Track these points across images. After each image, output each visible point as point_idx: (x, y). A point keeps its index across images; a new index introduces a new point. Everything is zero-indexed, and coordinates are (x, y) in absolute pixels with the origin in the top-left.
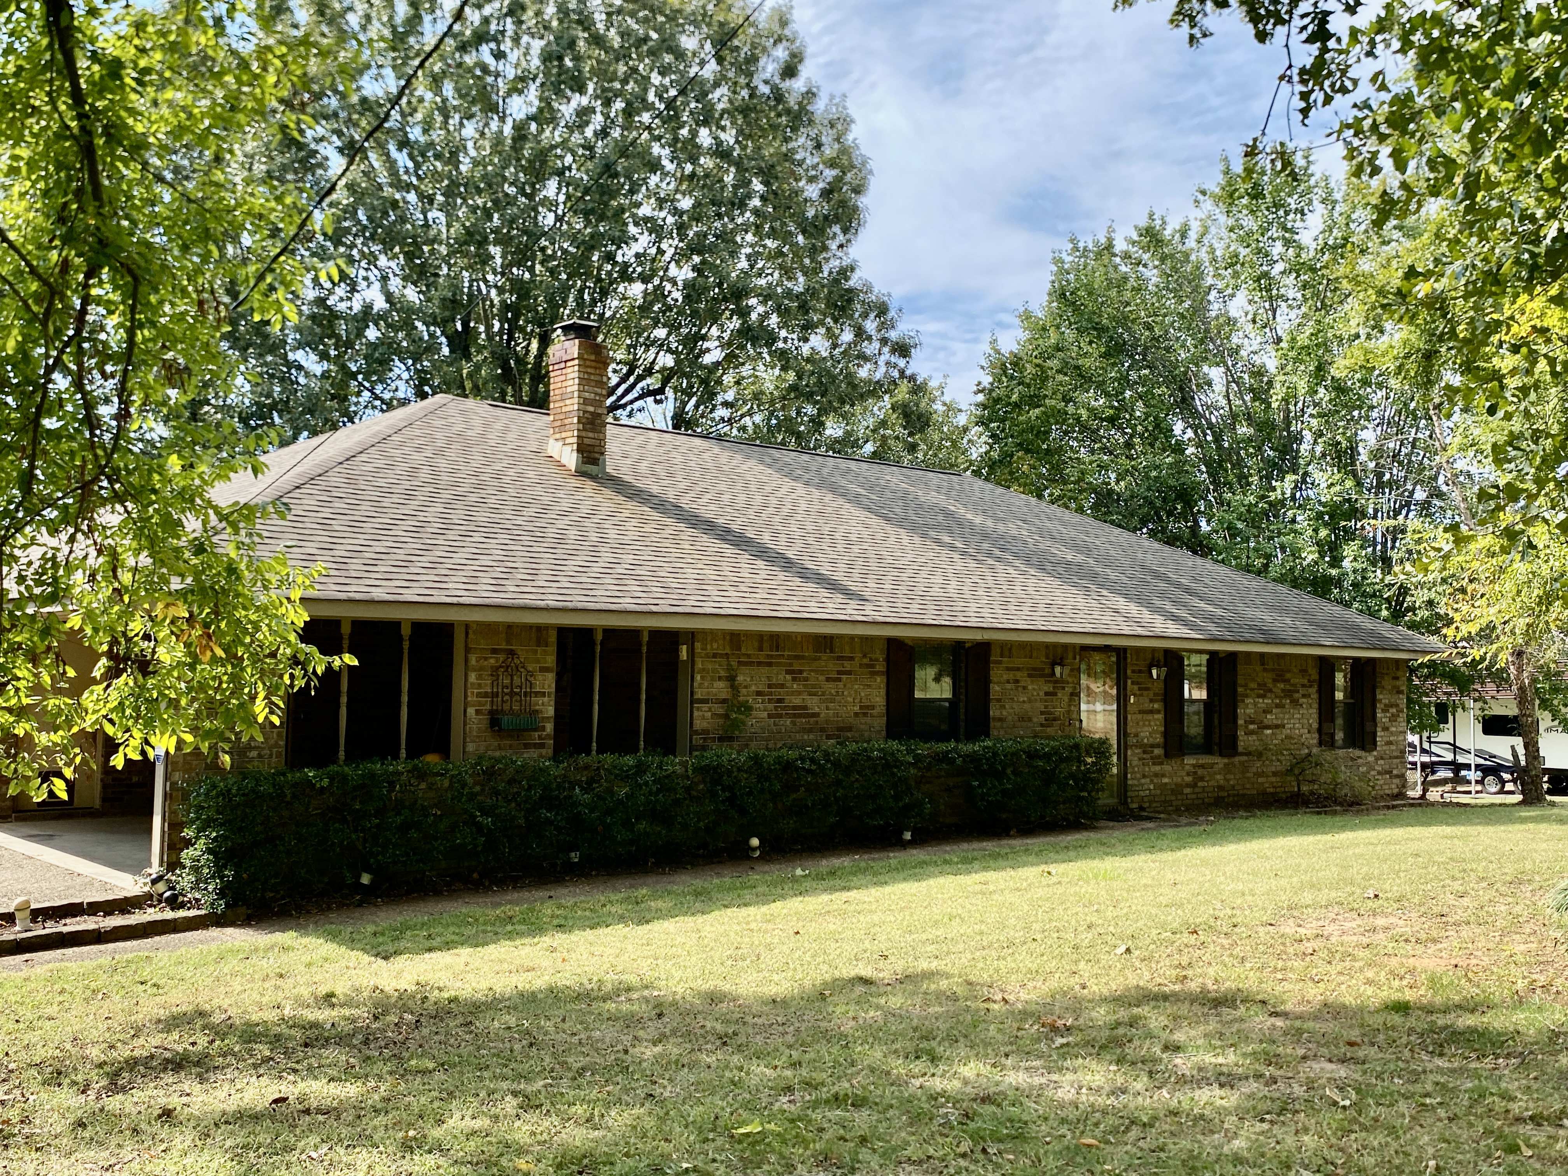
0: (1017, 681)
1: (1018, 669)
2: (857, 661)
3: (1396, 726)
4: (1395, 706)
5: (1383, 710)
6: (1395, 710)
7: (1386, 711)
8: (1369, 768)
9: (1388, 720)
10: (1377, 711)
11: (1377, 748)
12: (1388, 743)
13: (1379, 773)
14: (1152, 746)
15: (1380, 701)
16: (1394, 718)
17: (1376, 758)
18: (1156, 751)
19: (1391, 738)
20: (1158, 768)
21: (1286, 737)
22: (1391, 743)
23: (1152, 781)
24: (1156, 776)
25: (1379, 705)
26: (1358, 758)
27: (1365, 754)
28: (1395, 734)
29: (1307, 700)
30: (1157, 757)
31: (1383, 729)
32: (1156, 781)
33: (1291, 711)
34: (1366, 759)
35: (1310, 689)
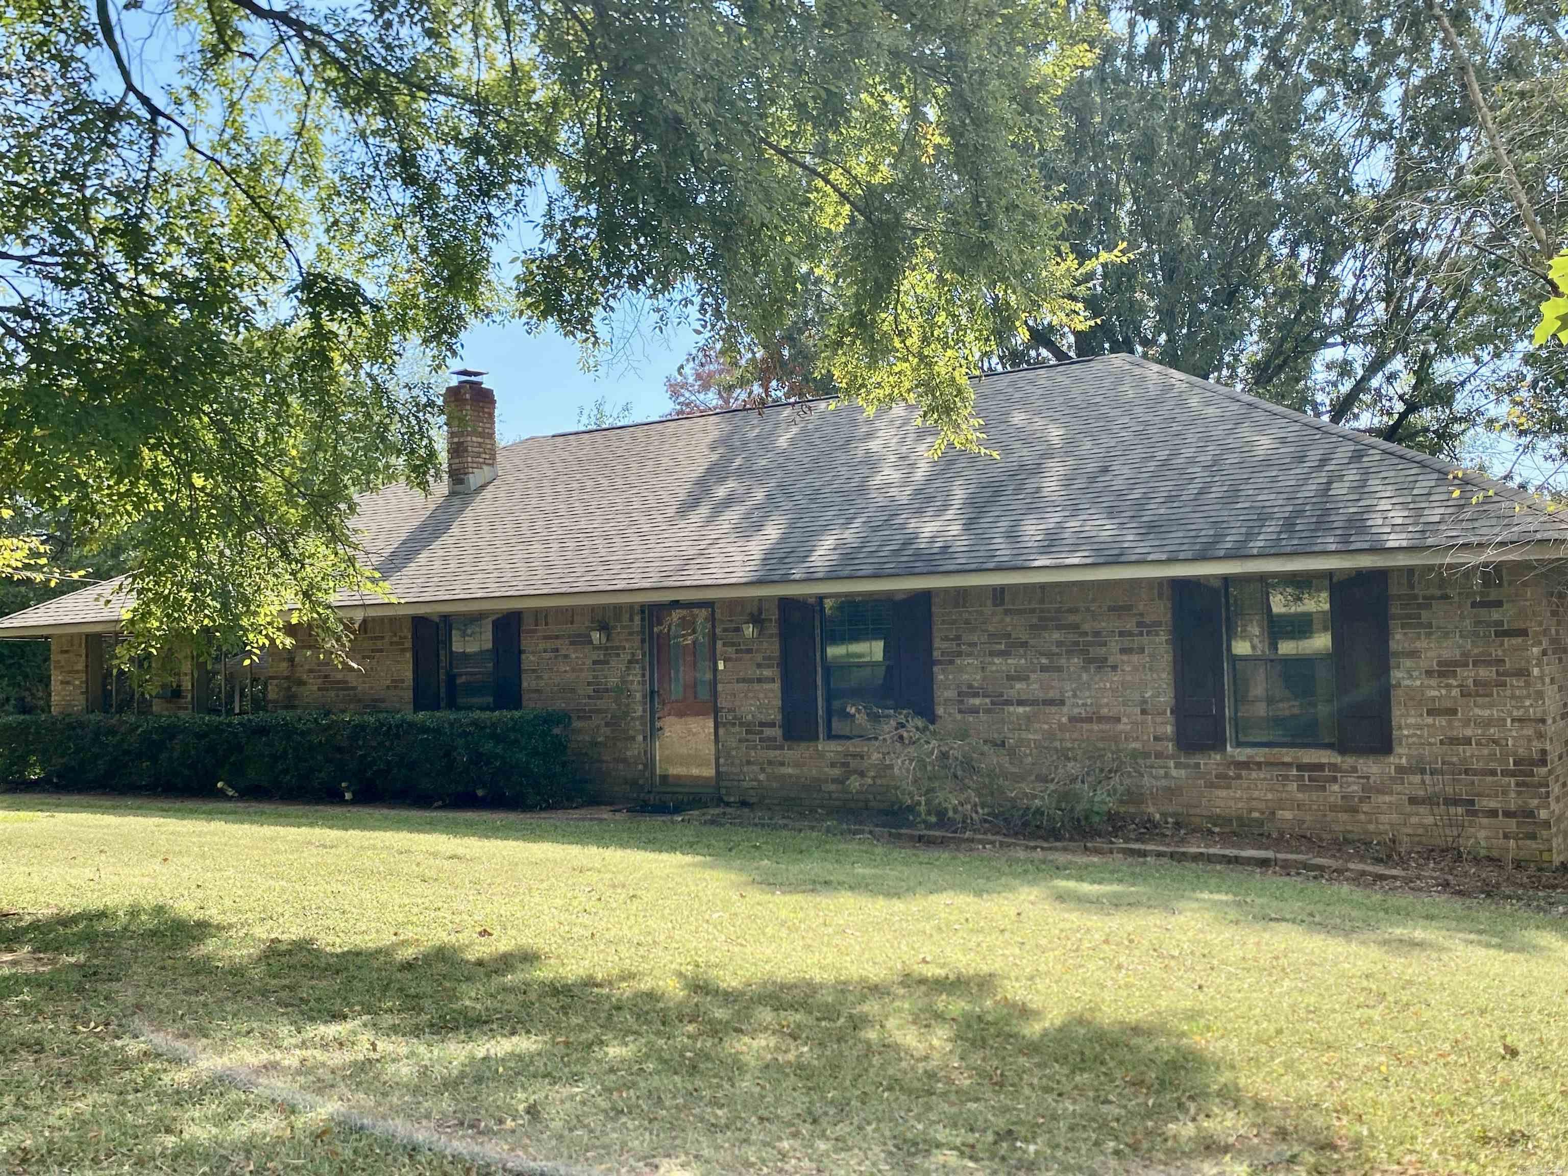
0: (557, 650)
1: (557, 637)
2: (387, 640)
3: (1491, 706)
4: (1488, 663)
5: (1429, 673)
6: (1485, 673)
7: (1441, 674)
8: (1369, 790)
9: (1455, 692)
10: (1397, 675)
11: (1398, 750)
12: (1454, 741)
13: (1413, 801)
14: (762, 724)
15: (1413, 654)
16: (1482, 689)
17: (1400, 769)
18: (768, 732)
19: (1468, 732)
20: (772, 754)
21: (1072, 719)
22: (1467, 741)
23: (763, 770)
24: (770, 763)
25: (1408, 663)
26: (1320, 767)
27: (1350, 760)
28: (1488, 723)
29: (1135, 658)
30: (769, 739)
31: (1430, 713)
32: (769, 770)
33: (1085, 677)
34: (1354, 769)
35: (1145, 639)
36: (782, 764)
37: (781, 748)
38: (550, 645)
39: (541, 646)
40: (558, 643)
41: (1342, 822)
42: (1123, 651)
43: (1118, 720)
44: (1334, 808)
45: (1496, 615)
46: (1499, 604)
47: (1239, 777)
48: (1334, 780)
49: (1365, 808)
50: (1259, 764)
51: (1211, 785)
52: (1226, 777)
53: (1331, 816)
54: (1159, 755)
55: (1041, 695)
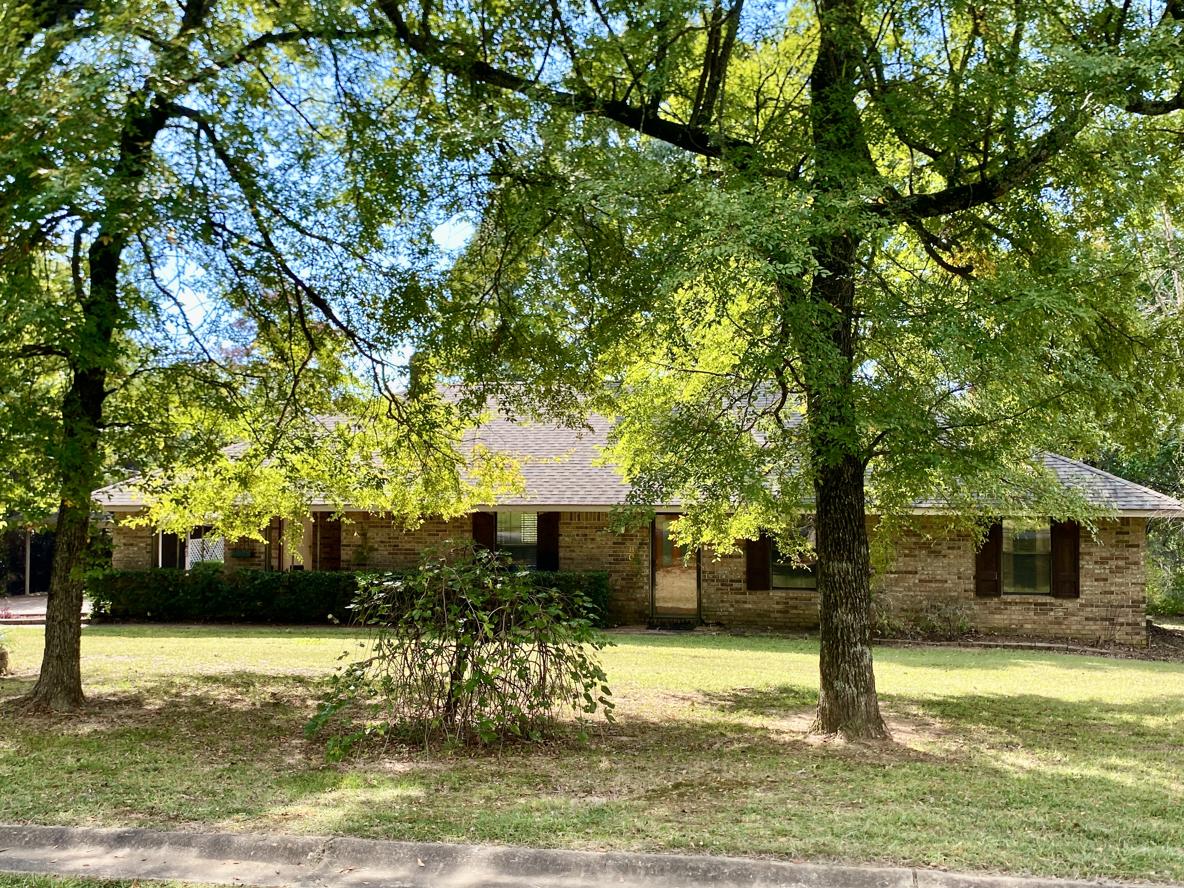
0: (586, 535)
1: (586, 528)
2: (450, 524)
3: (1123, 577)
4: (1122, 559)
5: (1096, 563)
6: (1121, 563)
7: (1102, 563)
8: (1068, 614)
9: (1107, 571)
10: (1082, 563)
11: (1081, 596)
12: (1106, 593)
13: (1087, 619)
14: (732, 581)
15: (1090, 554)
16: (1119, 570)
17: (1082, 605)
18: (736, 585)
19: (1113, 589)
20: (739, 597)
21: (920, 581)
22: (1112, 593)
23: (732, 606)
24: (737, 602)
25: (1087, 557)
26: (1045, 604)
27: (1059, 601)
28: (1121, 585)
29: (955, 552)
30: (737, 589)
31: (1096, 580)
32: (736, 606)
33: (929, 560)
34: (1061, 605)
35: (961, 543)
36: (745, 602)
37: (745, 594)
38: (580, 532)
39: (574, 533)
40: (587, 531)
41: (1054, 630)
42: (949, 548)
43: (946, 582)
44: (1051, 623)
45: (1126, 538)
46: (1128, 533)
47: (1006, 609)
48: (1052, 610)
49: (1066, 622)
50: (1016, 603)
51: (993, 613)
52: (999, 608)
53: (1049, 627)
54: (967, 598)
55: (904, 569)
